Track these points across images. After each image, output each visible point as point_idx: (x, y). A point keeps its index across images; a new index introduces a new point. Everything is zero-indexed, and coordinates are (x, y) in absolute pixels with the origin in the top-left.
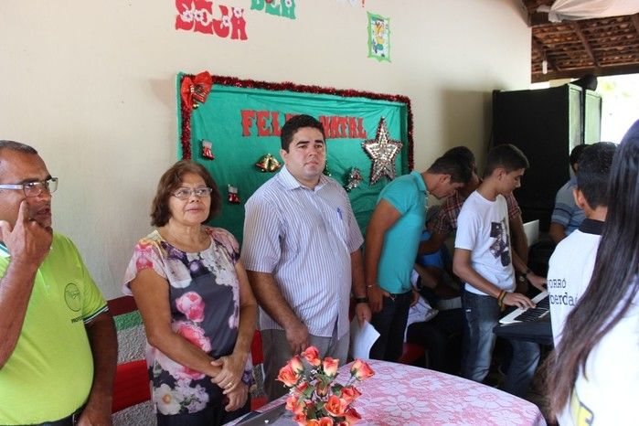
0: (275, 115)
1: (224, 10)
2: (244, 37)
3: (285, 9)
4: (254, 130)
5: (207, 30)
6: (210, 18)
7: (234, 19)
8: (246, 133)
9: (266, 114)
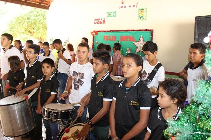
0: (110, 36)
1: (102, 19)
2: (105, 23)
3: (113, 15)
4: (106, 39)
5: (99, 23)
6: (99, 21)
7: (103, 20)
8: (104, 40)
9: (108, 36)
